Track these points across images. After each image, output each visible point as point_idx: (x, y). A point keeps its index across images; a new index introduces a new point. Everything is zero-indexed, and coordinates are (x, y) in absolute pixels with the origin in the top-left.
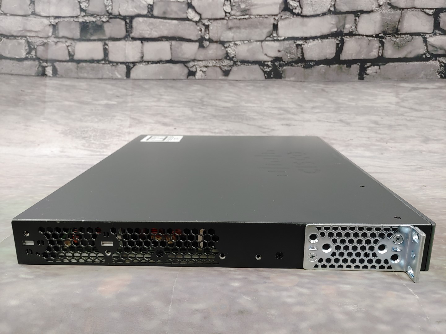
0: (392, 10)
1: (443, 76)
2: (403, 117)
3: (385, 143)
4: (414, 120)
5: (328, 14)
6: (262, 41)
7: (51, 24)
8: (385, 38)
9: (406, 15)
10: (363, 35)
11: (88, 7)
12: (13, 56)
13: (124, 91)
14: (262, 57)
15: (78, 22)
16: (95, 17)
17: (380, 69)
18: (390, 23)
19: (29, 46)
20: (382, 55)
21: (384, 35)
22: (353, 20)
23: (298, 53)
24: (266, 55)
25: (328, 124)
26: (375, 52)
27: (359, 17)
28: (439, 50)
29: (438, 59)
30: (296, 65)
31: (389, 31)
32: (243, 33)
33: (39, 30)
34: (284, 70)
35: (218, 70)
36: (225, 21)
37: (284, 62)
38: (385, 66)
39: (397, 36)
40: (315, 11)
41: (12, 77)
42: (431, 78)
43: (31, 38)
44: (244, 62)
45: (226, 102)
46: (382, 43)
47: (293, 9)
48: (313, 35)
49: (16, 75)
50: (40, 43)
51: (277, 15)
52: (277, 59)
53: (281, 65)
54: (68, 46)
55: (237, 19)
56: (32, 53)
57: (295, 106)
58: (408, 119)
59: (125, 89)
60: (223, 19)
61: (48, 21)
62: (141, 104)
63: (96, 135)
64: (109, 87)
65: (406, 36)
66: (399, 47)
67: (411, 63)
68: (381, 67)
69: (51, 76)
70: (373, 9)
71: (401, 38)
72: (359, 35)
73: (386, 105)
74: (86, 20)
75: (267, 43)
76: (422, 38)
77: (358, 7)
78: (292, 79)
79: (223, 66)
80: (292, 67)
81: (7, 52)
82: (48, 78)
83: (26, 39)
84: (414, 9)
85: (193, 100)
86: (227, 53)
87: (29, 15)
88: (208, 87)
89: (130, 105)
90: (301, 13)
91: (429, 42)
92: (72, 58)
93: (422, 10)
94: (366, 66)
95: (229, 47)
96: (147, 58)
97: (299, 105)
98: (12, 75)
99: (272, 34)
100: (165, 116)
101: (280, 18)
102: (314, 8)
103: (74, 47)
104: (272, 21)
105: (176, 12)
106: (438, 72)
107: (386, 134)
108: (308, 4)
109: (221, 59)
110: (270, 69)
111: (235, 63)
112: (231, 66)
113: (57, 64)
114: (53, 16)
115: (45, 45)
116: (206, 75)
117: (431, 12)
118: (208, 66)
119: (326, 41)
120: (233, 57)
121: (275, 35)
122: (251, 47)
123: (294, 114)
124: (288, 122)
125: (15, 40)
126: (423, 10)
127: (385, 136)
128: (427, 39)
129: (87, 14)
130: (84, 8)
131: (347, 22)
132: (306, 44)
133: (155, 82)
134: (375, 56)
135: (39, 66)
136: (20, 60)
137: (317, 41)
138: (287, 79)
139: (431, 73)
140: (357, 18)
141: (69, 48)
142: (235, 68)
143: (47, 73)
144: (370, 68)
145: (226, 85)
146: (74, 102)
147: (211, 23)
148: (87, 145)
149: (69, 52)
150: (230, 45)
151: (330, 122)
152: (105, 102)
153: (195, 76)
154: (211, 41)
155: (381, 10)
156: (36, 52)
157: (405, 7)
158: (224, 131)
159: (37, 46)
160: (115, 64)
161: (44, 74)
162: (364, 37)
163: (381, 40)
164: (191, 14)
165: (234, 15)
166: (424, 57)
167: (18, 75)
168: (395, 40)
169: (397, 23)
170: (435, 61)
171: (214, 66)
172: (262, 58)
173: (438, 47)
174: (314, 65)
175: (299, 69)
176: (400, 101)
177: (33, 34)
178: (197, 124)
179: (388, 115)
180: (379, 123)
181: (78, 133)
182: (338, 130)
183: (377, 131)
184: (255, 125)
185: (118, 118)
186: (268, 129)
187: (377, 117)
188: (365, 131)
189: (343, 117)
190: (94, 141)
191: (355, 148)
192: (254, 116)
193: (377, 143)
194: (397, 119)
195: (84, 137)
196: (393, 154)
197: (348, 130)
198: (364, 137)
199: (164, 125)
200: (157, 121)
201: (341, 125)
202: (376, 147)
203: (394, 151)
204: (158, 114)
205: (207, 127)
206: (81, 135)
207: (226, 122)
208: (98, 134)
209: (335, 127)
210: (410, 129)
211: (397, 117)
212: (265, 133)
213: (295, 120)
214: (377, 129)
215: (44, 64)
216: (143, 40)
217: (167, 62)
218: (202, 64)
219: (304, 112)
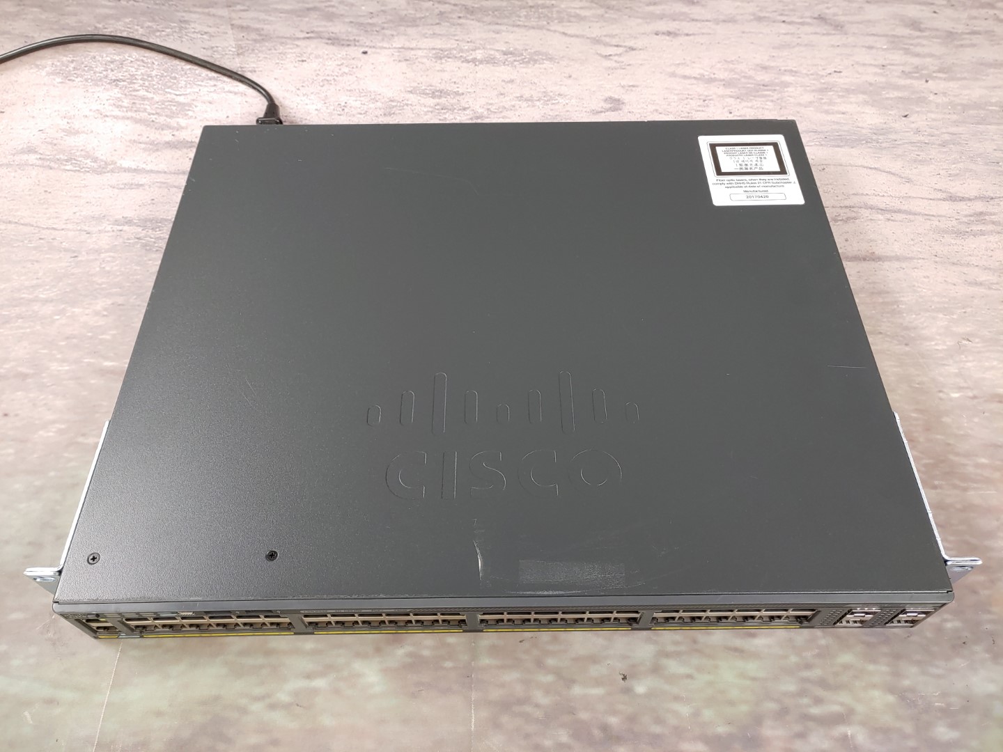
2: (991, 12)
3: (924, 83)
25: (784, 28)
63: (149, 76)
107: (931, 55)
124: (672, 26)
127: (928, 60)
148: (126, 102)
151: (791, 23)
158: (498, 55)
178: (425, 36)
179: (953, 5)
180: (922, 26)
181: (97, 70)
182: (806, 45)
183: (911, 47)
184: (582, 36)
185: (199, 28)
186: (617, 46)
187: (924, 8)
188: (877, 49)
189: (828, 8)
190: (146, 93)
191: (843, 96)
192: (581, 8)
193: (902, 82)
194: (975, 18)
195: (115, 81)
196: (933, 116)
197: (833, 46)
198: (871, 65)
199: (333, 44)
200: (312, 32)
201: (818, 30)
202: (896, 94)
203: (937, 106)
204: (308, 9)
205: (451, 44)
206: (105, 73)
207: (503, 28)
208: (154, 73)
209: (800, 38)
210: (998, 44)
211: (974, 12)
212: (608, 57)
213: (693, 20)
214: (911, 42)
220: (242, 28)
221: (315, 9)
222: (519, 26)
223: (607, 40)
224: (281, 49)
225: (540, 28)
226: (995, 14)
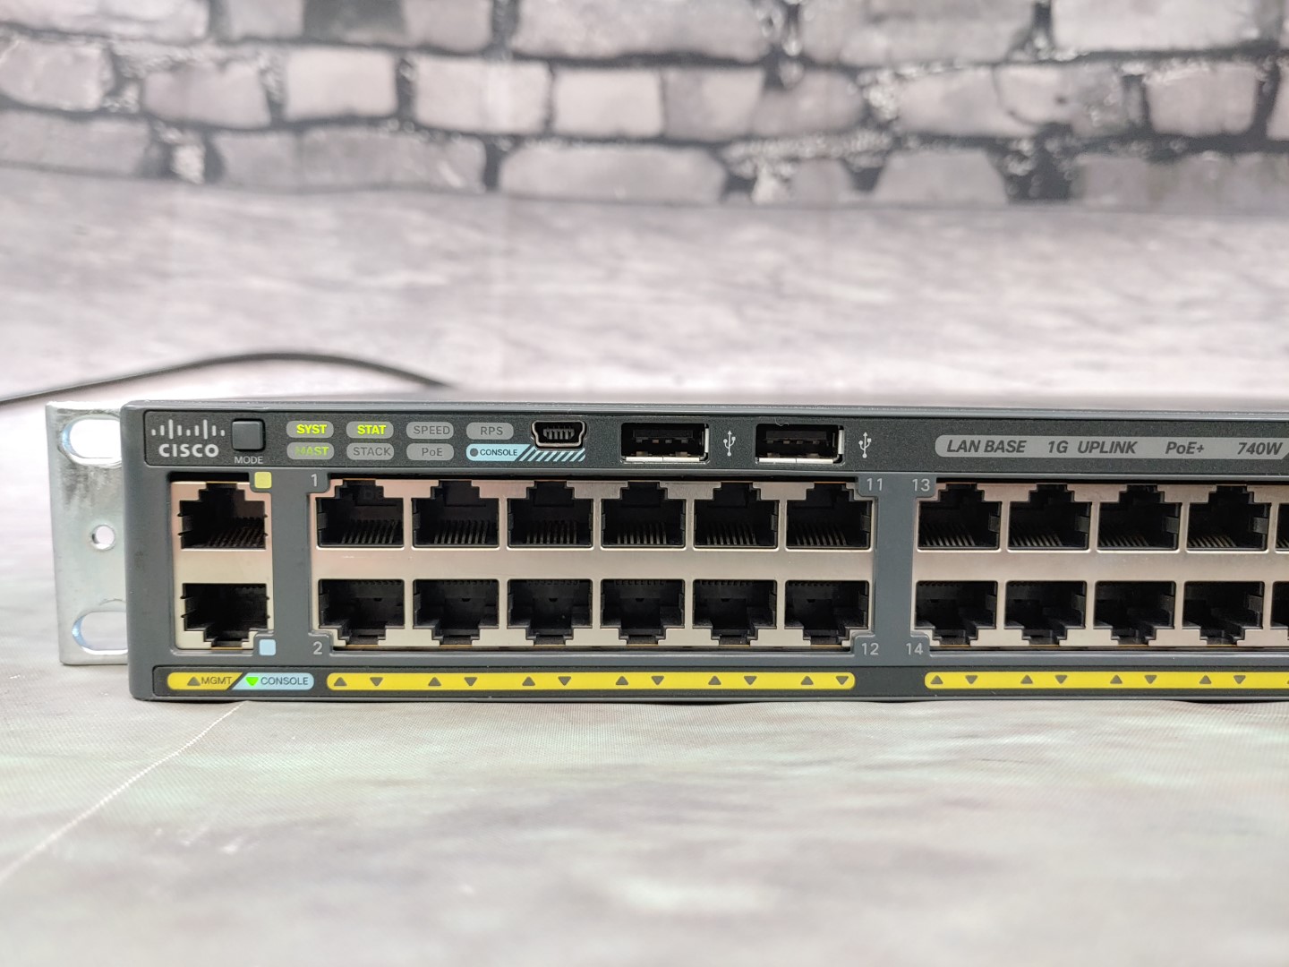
6: (994, 65)
12: (52, 101)
13: (474, 237)
14: (998, 123)
19: (117, 71)
23: (1127, 105)
24: (1012, 114)
30: (1121, 151)
32: (926, 37)
33: (160, 16)
34: (1075, 167)
35: (837, 171)
37: (1082, 137)
41: (43, 178)
43: (128, 44)
44: (932, 138)
45: (867, 286)
48: (1182, 45)
49: (58, 170)
50: (162, 63)
52: (1053, 129)
53: (1069, 152)
56: (125, 96)
59: (480, 229)
64: (417, 218)
69: (198, 178)
75: (1014, 69)
78: (1109, 200)
79: (854, 153)
80: (1107, 158)
82: (180, 188)
83: (104, 44)
85: (740, 279)
86: (868, 106)
92: (279, 119)
95: (872, 85)
96: (568, 120)
100: (636, 336)
109: (846, 130)
110: (1029, 165)
111: (899, 143)
112: (885, 153)
113: (224, 143)
115: (180, 70)
118: (800, 158)
119: (1227, 69)
120: (890, 122)
121: (1041, 42)
122: (955, 84)
123: (1114, 329)
125: (64, 47)
132: (1157, 76)
133: (595, 211)
135: (150, 144)
136: (80, 116)
137: (1196, 68)
138: (1090, 201)
142: (898, 162)
143: (177, 168)
145: (867, 226)
149: (269, 96)
150: (876, 79)
152: (400, 278)
153: (750, 195)
154: (807, 61)
156: (142, 93)
159: (149, 71)
160: (439, 137)
161: (162, 170)
171: (821, 158)
172: (1000, 124)
174: (1186, 152)
175: (1131, 165)
177: (133, 30)
204: (610, 327)
215: (172, 135)
216: (556, 62)
217: (645, 141)
218: (774, 149)
219: (1149, 321)
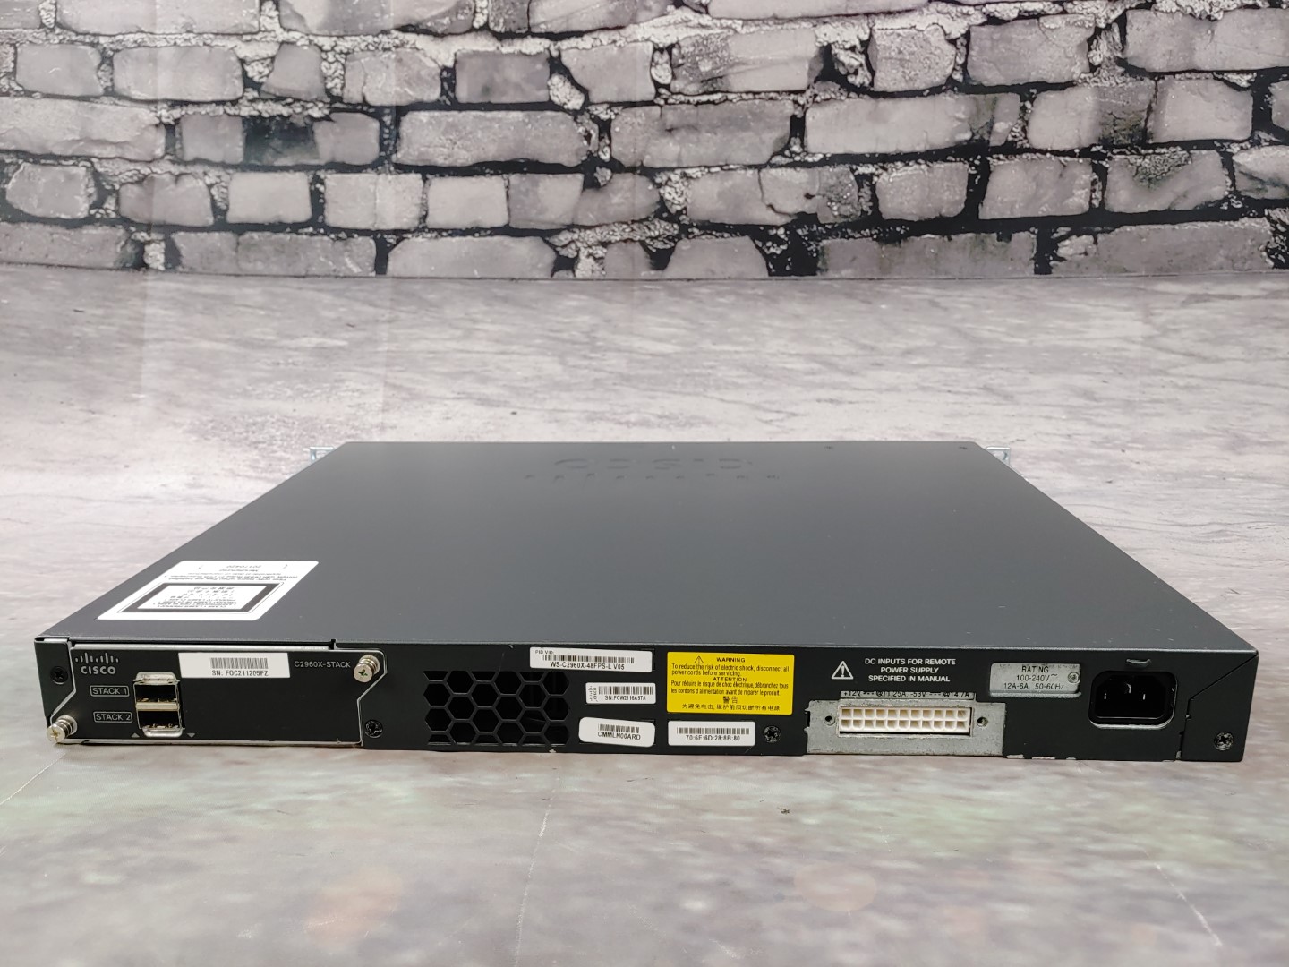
0: (1128, 79)
1: (1283, 260)
2: (1167, 379)
3: (1120, 452)
4: (1198, 387)
5: (945, 91)
6: (759, 167)
7: (161, 123)
8: (1110, 158)
9: (1170, 90)
10: (1044, 152)
11: (267, 76)
12: (52, 214)
13: (369, 311)
14: (760, 214)
15: (239, 116)
16: (289, 104)
17: (1096, 242)
18: (1124, 116)
19: (98, 185)
20: (1102, 203)
21: (1104, 148)
22: (1017, 110)
23: (862, 200)
24: (771, 207)
25: (951, 398)
26: (1080, 196)
27: (1032, 101)
28: (1268, 187)
29: (1266, 213)
30: (858, 235)
31: (1121, 138)
32: (706, 146)
33: (128, 139)
34: (822, 248)
35: (638, 249)
36: (655, 110)
37: (823, 225)
38: (1111, 236)
39: (1143, 152)
40: (911, 79)
41: (49, 274)
42: (1246, 267)
43: (105, 163)
44: (711, 228)
45: (660, 340)
46: (1102, 173)
47: (848, 73)
48: (906, 148)
49: (60, 266)
50: (131, 177)
51: (802, 92)
52: (803, 219)
53: (813, 237)
54: (210, 187)
55: (689, 103)
56: (106, 205)
57: (853, 351)
58: (1181, 383)
59: (372, 304)
60: (651, 103)
61: (153, 114)
62: (415, 346)
63: (289, 436)
64: (327, 298)
65: (1172, 149)
66: (1151, 180)
67: (1187, 226)
68: (1101, 238)
69: (162, 268)
70: (1075, 77)
71: (1158, 157)
72: (1034, 151)
73: (1115, 344)
74: (260, 113)
75: (773, 171)
76: (1218, 154)
77: (1030, 74)
78: (846, 273)
79: (652, 238)
80: (845, 241)
81: (35, 203)
82: (150, 276)
83: (89, 164)
84: (1193, 75)
85: (565, 336)
86: (662, 201)
87: (97, 97)
88: (609, 301)
89: (384, 348)
90: (872, 84)
91: (1239, 165)
92: (220, 221)
93: (1219, 75)
94: (1056, 235)
95: (666, 184)
96: (435, 219)
97: (864, 347)
98: (49, 266)
99: (788, 146)
100: (484, 380)
101: (811, 100)
102: (907, 71)
103: (226, 188)
104: (788, 108)
105: (517, 87)
106: (1266, 249)
107: (1118, 426)
108: (891, 58)
109: (647, 219)
110: (784, 247)
111: (685, 231)
112: (674, 239)
113: (179, 238)
114: (166, 101)
115: (145, 182)
116: (603, 269)
117: (1243, 81)
118: (610, 242)
119: (940, 167)
120: (679, 213)
121: (796, 148)
122: (728, 184)
123: (850, 372)
124: (834, 394)
125: (58, 169)
126: (1220, 77)
127: (1116, 430)
128: (1234, 158)
129: (263, 96)
130: (256, 79)
131: (998, 114)
132: (885, 174)
133: (458, 286)
134: (1082, 207)
135: (126, 243)
136: (74, 224)
137: (916, 166)
138: (831, 274)
139: (1246, 252)
140: (1028, 104)
141: (214, 191)
142: (684, 245)
143: (148, 261)
144: (1067, 242)
145: (661, 295)
146: (227, 341)
147: (616, 114)
149: (213, 201)
150: (669, 179)
151: (957, 393)
152: (315, 341)
153: (574, 272)
154: (616, 166)
155: (1096, 79)
156: (118, 202)
157: (1166, 70)
158: (653, 419)
159: (122, 184)
160: (343, 235)
161: (140, 264)
162: (1048, 155)
163: (1096, 162)
164: (560, 91)
165: (680, 93)
166: (1225, 207)
167: (67, 266)
168: (1139, 161)
169: (1144, 114)
170: (1258, 220)
171: (625, 241)
172: (762, 216)
173: (1266, 179)
174: (908, 235)
175: (864, 246)
176: (1156, 332)
177: (109, 152)
178: (578, 400)
179: (1120, 374)
180: (1097, 396)
181: (237, 430)
182: (979, 414)
183: (1093, 418)
184: (740, 402)
185: (352, 385)
186: (778, 412)
187: (1091, 377)
188: (1055, 418)
189: (992, 379)
190: (283, 454)
191: (1033, 463)
192: (738, 377)
193: (1096, 451)
194: (1150, 385)
195: (255, 443)
196: (1142, 482)
197: (1007, 415)
198: (1055, 435)
199: (482, 404)
200: (464, 393)
201: (988, 400)
202: (1092, 462)
203: (1144, 474)
204: (465, 373)
205: (605, 407)
206: (245, 434)
207: (659, 394)
208: (293, 433)
209: (970, 407)
210: (1189, 413)
211: (1147, 379)
212: (769, 422)
213: (855, 389)
214: (1091, 412)
215: (142, 236)
216: (428, 171)
217: (495, 231)
218: (592, 237)
219: (879, 365)
220: (394, 387)
221: (471, 373)
222: (675, 393)
223: (767, 406)
224: (428, 407)
225: (697, 394)
226: (1171, 381)
